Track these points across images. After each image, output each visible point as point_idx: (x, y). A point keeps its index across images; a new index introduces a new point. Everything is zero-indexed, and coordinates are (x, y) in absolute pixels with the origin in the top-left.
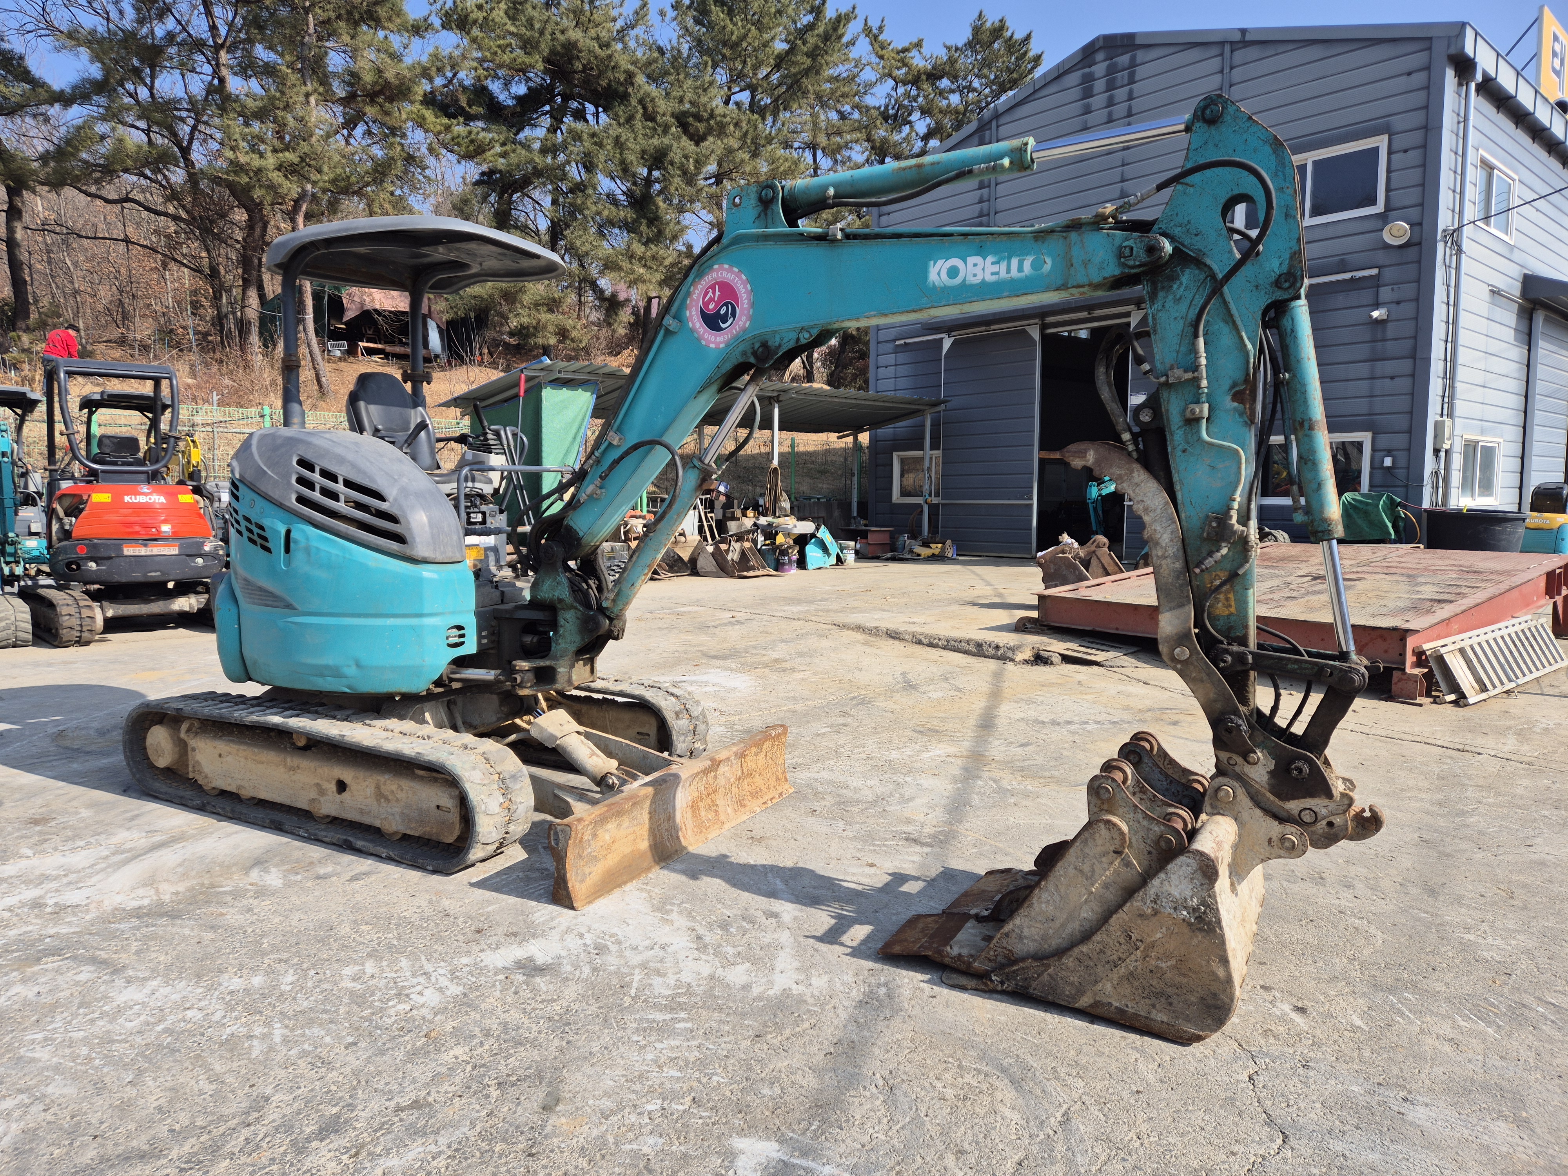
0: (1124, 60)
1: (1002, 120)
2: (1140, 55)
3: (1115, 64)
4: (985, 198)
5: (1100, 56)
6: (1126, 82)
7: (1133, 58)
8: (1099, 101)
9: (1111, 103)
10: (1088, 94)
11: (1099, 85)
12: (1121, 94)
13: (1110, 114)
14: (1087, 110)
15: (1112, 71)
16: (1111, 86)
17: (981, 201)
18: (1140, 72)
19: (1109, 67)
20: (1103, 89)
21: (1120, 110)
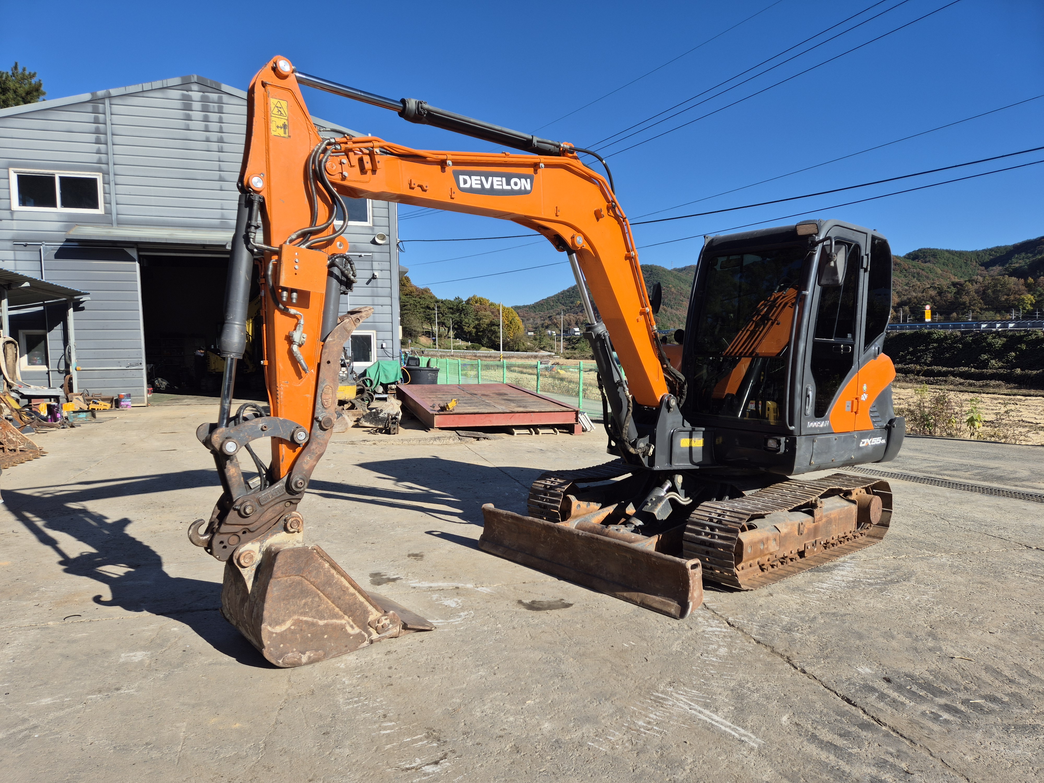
0: (214, 96)
1: (114, 101)
2: (225, 98)
3: (207, 97)
4: (103, 151)
5: (195, 87)
6: (216, 110)
7: (220, 98)
8: (197, 115)
9: (206, 119)
10: (188, 107)
11: (197, 106)
12: (214, 117)
13: (206, 126)
14: (189, 118)
15: (204, 100)
16: (205, 109)
17: (98, 152)
18: (226, 108)
19: (202, 97)
20: (200, 109)
21: (214, 126)
